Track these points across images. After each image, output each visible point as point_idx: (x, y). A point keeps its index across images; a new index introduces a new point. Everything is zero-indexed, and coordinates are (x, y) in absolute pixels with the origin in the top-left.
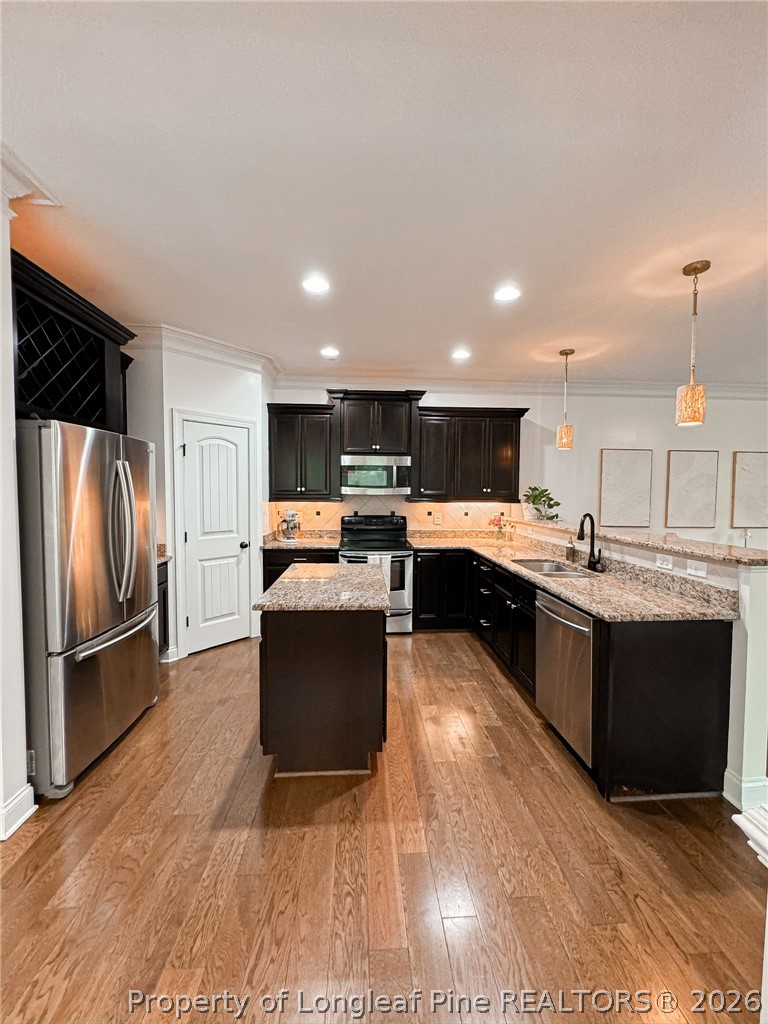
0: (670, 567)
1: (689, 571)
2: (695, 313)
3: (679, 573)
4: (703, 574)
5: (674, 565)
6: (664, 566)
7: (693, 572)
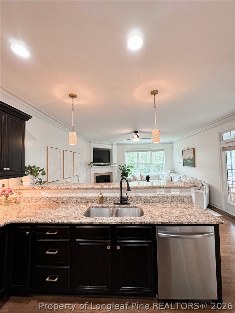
0: (164, 193)
1: (172, 193)
2: (155, 107)
3: (169, 195)
4: (178, 193)
5: (165, 192)
6: (161, 194)
7: (174, 193)
